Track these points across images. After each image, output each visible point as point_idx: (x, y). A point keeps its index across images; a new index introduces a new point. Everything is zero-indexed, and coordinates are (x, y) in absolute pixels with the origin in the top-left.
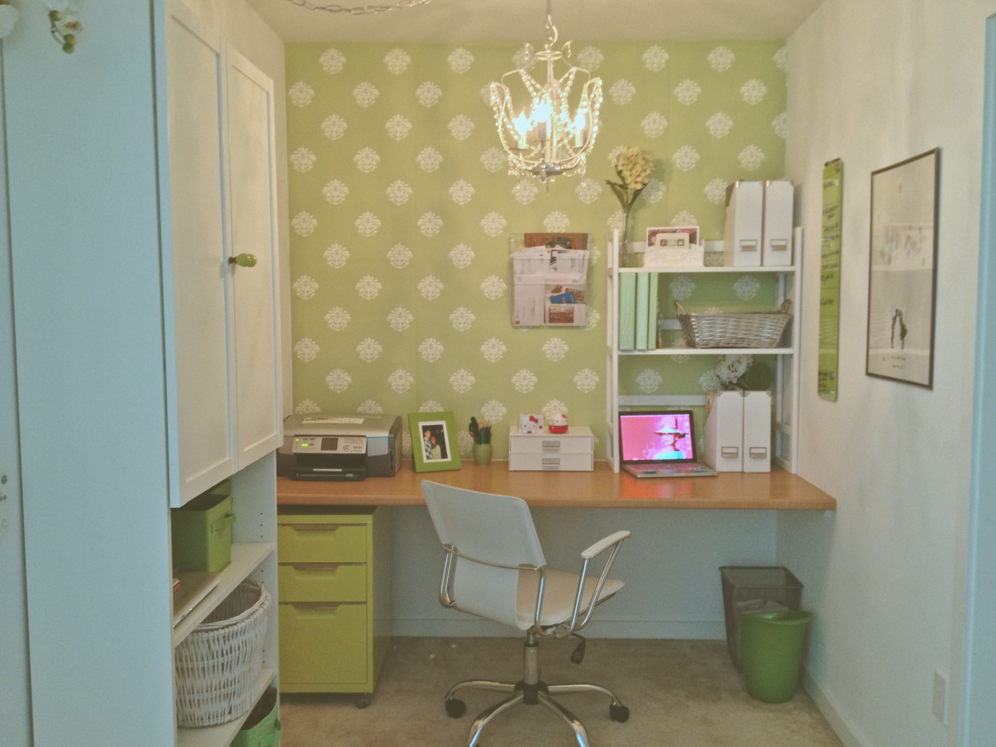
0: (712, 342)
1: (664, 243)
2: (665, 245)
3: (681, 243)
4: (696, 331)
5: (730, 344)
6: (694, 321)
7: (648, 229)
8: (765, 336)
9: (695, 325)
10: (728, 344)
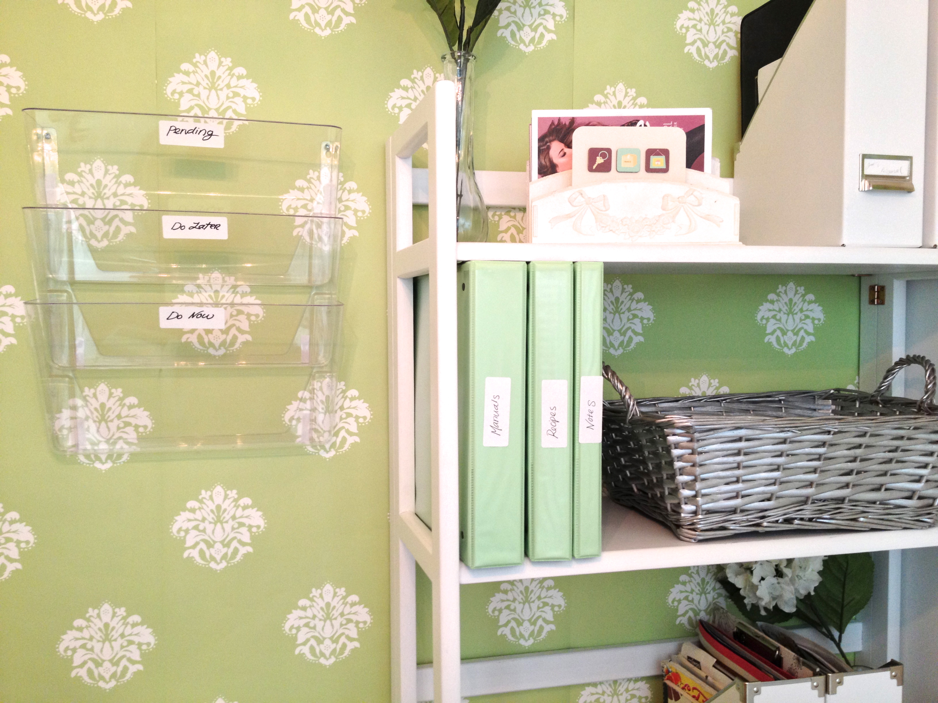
0: (737, 517)
1: (600, 160)
2: (605, 167)
3: (657, 162)
4: (682, 479)
5: (796, 522)
6: (677, 446)
7: (537, 114)
8: (901, 490)
9: (680, 458)
10: (789, 521)
